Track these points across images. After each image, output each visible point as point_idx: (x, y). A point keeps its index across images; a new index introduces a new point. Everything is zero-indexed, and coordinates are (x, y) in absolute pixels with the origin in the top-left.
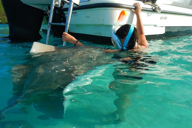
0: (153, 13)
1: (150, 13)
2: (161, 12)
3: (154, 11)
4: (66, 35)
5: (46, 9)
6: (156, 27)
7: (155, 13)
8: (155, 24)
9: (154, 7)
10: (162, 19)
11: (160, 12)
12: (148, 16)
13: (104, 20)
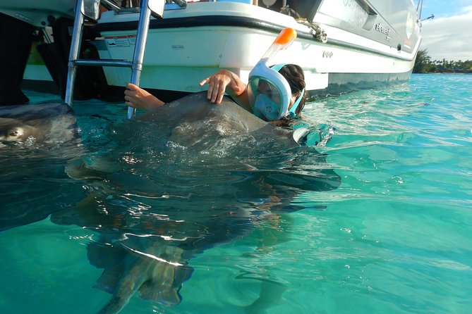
0: (312, 44)
1: (307, 43)
2: (328, 43)
3: (316, 38)
4: (135, 90)
5: (43, 23)
6: (314, 74)
7: (317, 43)
8: (313, 67)
9: (316, 30)
10: (325, 56)
11: (326, 41)
12: (304, 49)
13: (220, 56)
